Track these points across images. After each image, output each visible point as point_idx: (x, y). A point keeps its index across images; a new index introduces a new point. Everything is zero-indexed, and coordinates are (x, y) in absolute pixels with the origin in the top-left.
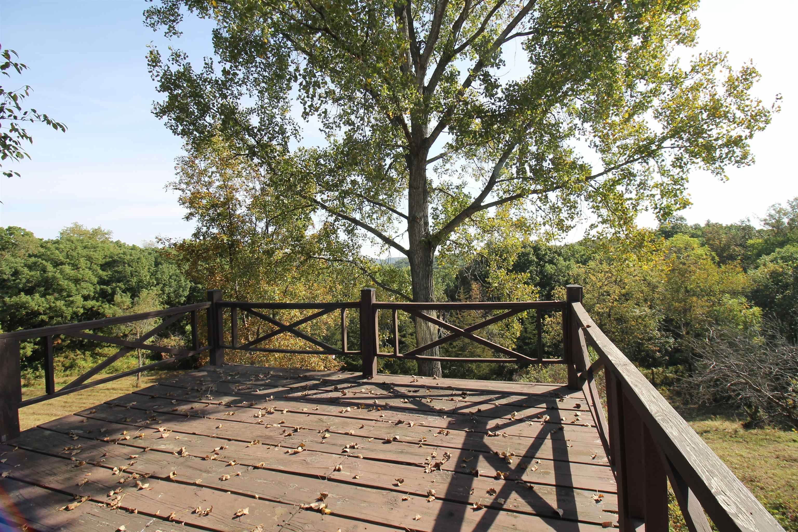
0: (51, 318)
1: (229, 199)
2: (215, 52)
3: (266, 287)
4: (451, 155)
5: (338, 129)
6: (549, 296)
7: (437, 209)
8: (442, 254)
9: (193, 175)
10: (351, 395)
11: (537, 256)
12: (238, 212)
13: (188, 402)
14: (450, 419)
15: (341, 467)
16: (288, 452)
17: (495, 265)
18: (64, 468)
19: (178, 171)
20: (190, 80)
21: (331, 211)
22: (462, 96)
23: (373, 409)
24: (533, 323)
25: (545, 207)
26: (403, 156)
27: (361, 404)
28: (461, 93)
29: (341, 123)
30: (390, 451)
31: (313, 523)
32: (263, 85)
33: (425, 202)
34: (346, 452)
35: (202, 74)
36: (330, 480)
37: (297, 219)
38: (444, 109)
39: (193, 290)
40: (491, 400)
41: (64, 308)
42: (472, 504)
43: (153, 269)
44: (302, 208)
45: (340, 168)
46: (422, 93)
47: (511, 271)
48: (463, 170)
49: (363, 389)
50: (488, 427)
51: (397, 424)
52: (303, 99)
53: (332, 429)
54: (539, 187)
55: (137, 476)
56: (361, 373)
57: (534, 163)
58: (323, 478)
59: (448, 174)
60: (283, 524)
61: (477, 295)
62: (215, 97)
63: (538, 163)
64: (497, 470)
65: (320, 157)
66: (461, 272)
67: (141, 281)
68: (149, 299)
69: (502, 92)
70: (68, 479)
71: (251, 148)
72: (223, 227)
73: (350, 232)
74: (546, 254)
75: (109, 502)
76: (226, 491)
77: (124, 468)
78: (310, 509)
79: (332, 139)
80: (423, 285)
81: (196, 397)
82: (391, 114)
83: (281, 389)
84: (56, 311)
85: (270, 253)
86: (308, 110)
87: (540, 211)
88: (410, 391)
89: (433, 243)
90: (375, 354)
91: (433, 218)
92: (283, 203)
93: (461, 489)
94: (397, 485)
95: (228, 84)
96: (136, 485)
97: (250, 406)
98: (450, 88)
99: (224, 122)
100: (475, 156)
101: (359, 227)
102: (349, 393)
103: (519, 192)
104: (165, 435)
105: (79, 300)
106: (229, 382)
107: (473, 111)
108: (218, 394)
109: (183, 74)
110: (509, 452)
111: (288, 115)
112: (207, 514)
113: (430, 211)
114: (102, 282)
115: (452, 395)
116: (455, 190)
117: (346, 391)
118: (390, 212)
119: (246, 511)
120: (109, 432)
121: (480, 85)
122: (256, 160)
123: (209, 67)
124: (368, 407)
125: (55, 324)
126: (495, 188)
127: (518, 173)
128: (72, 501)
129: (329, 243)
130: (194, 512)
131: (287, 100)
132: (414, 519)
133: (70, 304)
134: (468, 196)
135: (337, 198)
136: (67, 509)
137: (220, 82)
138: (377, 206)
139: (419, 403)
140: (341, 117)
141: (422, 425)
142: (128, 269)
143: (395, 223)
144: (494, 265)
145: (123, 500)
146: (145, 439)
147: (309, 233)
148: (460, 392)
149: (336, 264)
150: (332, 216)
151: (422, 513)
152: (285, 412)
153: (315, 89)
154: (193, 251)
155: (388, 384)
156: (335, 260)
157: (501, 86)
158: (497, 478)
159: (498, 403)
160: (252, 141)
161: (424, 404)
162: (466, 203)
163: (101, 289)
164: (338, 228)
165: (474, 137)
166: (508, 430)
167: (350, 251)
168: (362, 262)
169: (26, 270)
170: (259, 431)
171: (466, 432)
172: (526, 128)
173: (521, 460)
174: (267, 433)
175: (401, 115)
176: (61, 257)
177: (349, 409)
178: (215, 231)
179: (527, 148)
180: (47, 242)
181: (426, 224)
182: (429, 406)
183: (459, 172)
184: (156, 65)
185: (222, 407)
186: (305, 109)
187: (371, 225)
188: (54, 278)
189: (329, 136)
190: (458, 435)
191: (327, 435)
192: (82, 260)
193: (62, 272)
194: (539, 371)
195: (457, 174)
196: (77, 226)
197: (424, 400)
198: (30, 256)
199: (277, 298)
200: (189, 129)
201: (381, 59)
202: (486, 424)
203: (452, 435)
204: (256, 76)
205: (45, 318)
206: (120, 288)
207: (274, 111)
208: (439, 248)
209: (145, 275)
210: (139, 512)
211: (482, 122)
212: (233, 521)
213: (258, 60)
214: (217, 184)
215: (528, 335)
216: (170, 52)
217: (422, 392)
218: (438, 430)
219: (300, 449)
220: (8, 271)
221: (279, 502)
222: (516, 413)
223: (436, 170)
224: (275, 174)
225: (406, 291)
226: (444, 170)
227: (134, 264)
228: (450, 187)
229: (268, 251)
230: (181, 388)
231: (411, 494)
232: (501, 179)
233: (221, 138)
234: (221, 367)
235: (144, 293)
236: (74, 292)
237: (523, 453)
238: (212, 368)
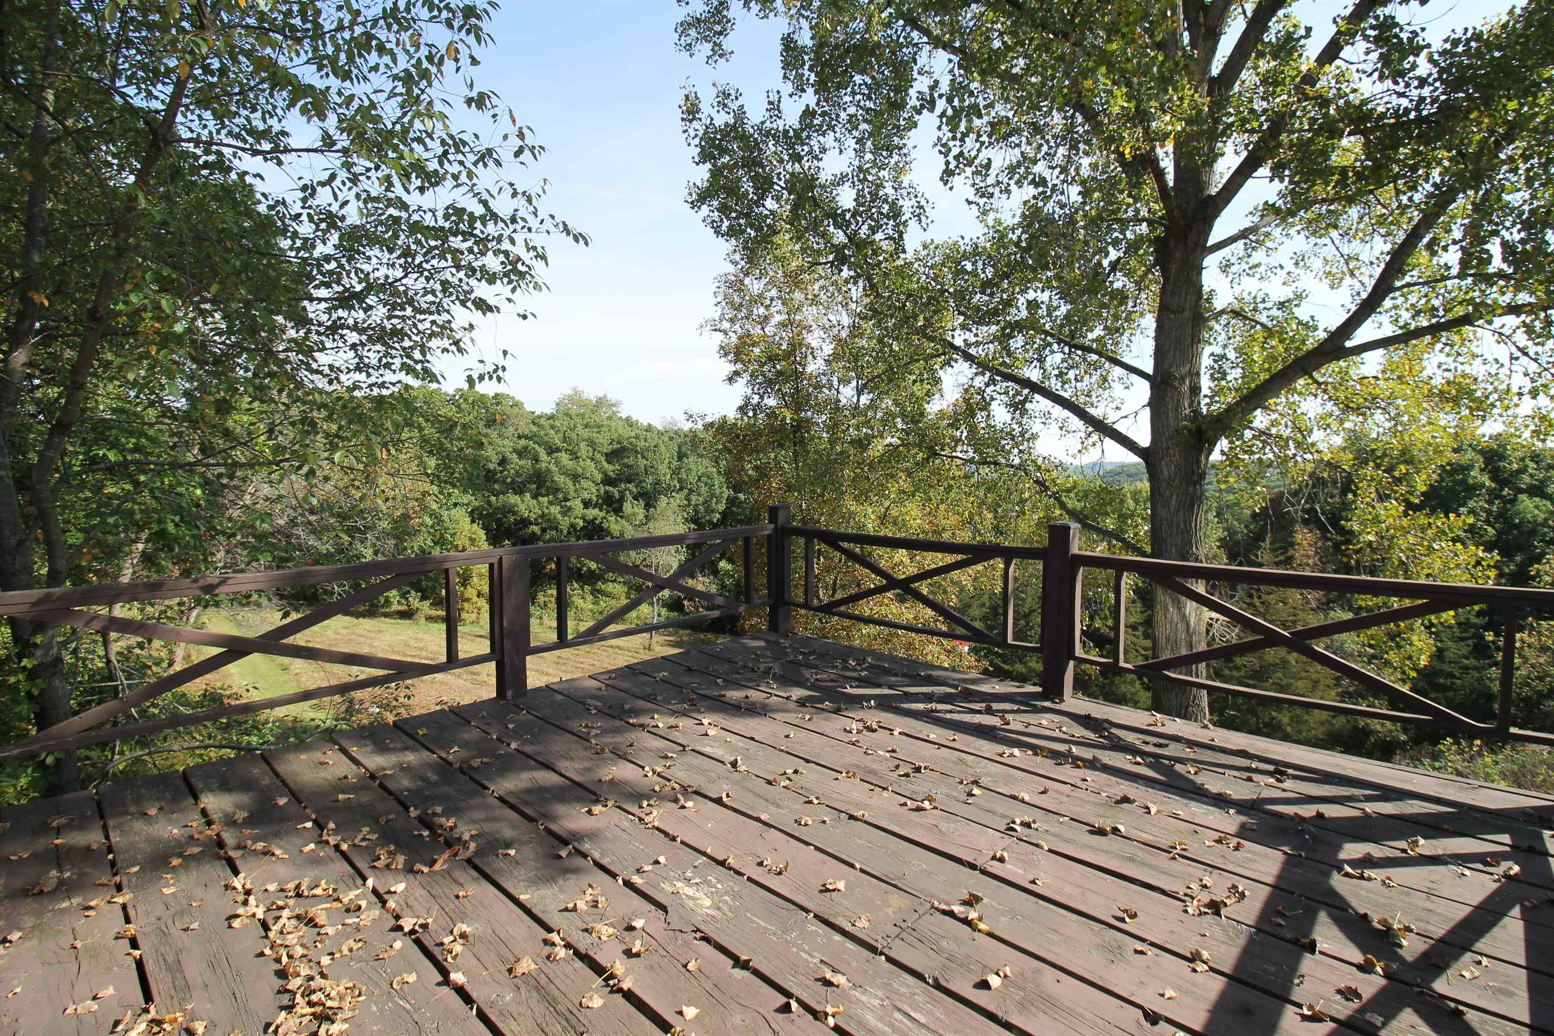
0: (544, 530)
1: (796, 345)
2: (785, 77)
3: (853, 506)
4: (1268, 229)
5: (1005, 196)
6: (1521, 577)
7: (1223, 357)
8: (1231, 459)
9: (741, 305)
10: (1020, 727)
11: (1495, 474)
12: (810, 368)
13: (740, 686)
14: (1243, 818)
15: (1005, 855)
16: (905, 804)
17: (1373, 490)
18: (583, 753)
19: (720, 299)
20: (744, 138)
21: (983, 366)
22: (1313, 86)
23: (1067, 762)
24: (1463, 639)
25: (1539, 349)
26: (1150, 241)
27: (1042, 748)
28: (1310, 79)
29: (1012, 182)
30: (1106, 852)
31: (955, 939)
32: (864, 126)
33: (1196, 340)
34: (1015, 830)
35: (763, 123)
36: (984, 872)
37: (915, 382)
38: (1261, 125)
39: (731, 501)
40: (1350, 798)
41: (559, 517)
42: (1300, 1006)
43: (675, 463)
44: (926, 360)
45: (1006, 276)
46: (1205, 93)
47: (1416, 508)
48: (1297, 264)
49: (1045, 719)
50: (1343, 855)
51: (1118, 802)
52: (943, 145)
53: (983, 781)
54: (1524, 298)
55: (677, 786)
56: (1039, 689)
57: (1517, 237)
58: (973, 867)
59: (1258, 276)
60: (903, 925)
61: (1308, 557)
62: (781, 161)
63: (1530, 234)
64: (1364, 951)
65: (965, 257)
66: (1276, 501)
67: (657, 483)
68: (669, 513)
69: (1431, 60)
70: (588, 770)
71: (838, 250)
72: (784, 395)
73: (1018, 407)
74: (1523, 470)
75: (643, 816)
76: (808, 844)
77: (659, 769)
78: (951, 914)
79: (990, 220)
80: (1178, 526)
81: (752, 680)
82: (1127, 151)
83: (886, 691)
84: (549, 521)
85: (861, 444)
86: (952, 166)
87: (1524, 360)
88: (1147, 743)
89: (1210, 433)
90: (1071, 655)
91: (1212, 377)
92: (891, 350)
93: (1273, 969)
94: (1122, 920)
95: (805, 134)
96: (676, 801)
97: (837, 711)
98: (1282, 72)
99: (796, 207)
100: (1336, 227)
101: (1037, 397)
102: (1016, 723)
103: (1460, 311)
104: (712, 732)
105: (577, 505)
106: (799, 664)
107: (1342, 120)
108: (787, 680)
109: (734, 127)
110: (1399, 922)
111: (906, 180)
112: (780, 873)
113: (1206, 361)
114: (608, 481)
115: (1248, 769)
116: (1275, 312)
117: (1009, 717)
118: (1107, 365)
119: (841, 885)
120: (637, 712)
121: (1367, 53)
122: (846, 273)
123: (774, 108)
124: (1055, 755)
125: (549, 541)
126: (1387, 303)
127: (1464, 263)
128: (597, 801)
129: (973, 429)
130: (760, 864)
131: (905, 151)
132: (1162, 995)
133: (566, 511)
134: (1309, 326)
135: (995, 339)
136: (589, 812)
137: (791, 133)
138: (1079, 352)
139: (1168, 771)
140: (1012, 169)
141: (1176, 817)
142: (642, 462)
143: (1117, 389)
144: (1367, 493)
145: (661, 818)
146: (684, 733)
147: (933, 407)
148: (1271, 768)
149: (985, 470)
150: (983, 374)
151: (1178, 989)
152: (896, 733)
153: (970, 121)
154: (738, 436)
155: (1096, 719)
156: (985, 463)
157: (1428, 46)
158: (1365, 968)
159: (1370, 808)
160: (840, 237)
161: (1180, 776)
162: (1303, 342)
163: (606, 492)
164: (992, 399)
165: (1343, 182)
166: (1399, 874)
167: (1017, 445)
168: (1039, 468)
169: (515, 457)
170: (854, 757)
171: (1285, 853)
172: (1498, 146)
173: (1433, 946)
174: (869, 764)
175: (1153, 149)
176: (557, 440)
177: (1016, 751)
178: (771, 402)
179: (1499, 199)
180: (540, 417)
181: (1195, 390)
182: (1192, 781)
183: (1286, 270)
184: (694, 119)
185: (792, 705)
186: (947, 163)
187: (1062, 393)
188: (548, 470)
189: (985, 213)
190: (1266, 856)
191: (976, 791)
192: (583, 445)
193: (557, 463)
194: (1472, 758)
195: (1282, 274)
196: (576, 393)
197: (1178, 767)
198: (520, 437)
199: (871, 527)
200: (740, 225)
201: (1118, 31)
202: (1339, 848)
203: (1249, 852)
204: (852, 110)
205: (535, 529)
206: (631, 492)
207: (882, 173)
208: (1223, 444)
209: (664, 472)
210: (682, 842)
211: (1367, 145)
212: (821, 896)
213: (858, 79)
214: (778, 318)
215: (1446, 667)
216: (715, 91)
217: (1173, 750)
218: (1217, 835)
219: (926, 804)
220: (495, 459)
221: (895, 886)
222: (1422, 841)
223: (1225, 267)
224: (878, 295)
225: (1136, 534)
226: (1246, 267)
227: (650, 455)
228: (1261, 306)
229: (860, 440)
230: (729, 661)
231: (1153, 944)
232: (1408, 279)
233: (787, 236)
234: (786, 636)
235: (663, 501)
236: (572, 494)
237: (1439, 931)
238: (772, 637)
